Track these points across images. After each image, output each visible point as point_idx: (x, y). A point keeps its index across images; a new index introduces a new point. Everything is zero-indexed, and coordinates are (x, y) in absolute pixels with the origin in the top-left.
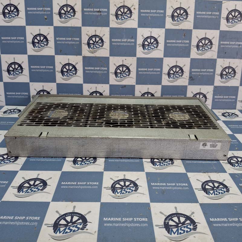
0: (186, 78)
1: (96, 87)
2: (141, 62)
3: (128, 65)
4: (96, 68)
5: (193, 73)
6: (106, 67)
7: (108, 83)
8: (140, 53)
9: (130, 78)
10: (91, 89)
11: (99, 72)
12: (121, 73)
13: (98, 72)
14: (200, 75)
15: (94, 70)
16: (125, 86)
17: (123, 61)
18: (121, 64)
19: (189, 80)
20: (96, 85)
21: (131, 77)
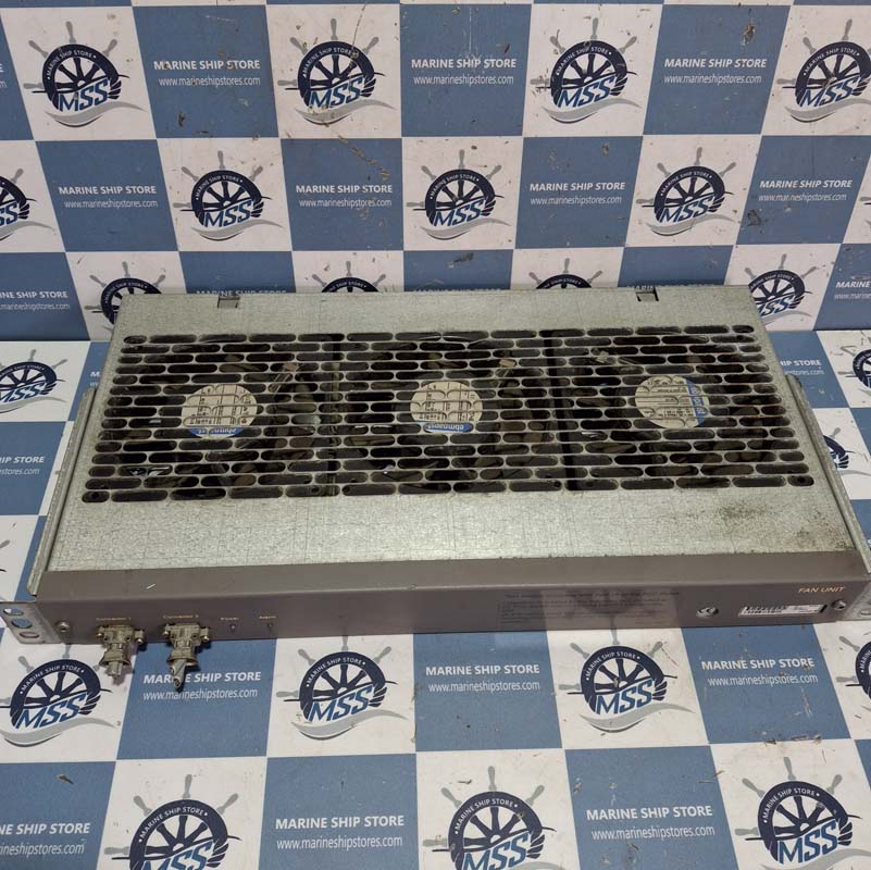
0: (730, 215)
1: (348, 264)
2: (541, 157)
3: (484, 173)
4: (342, 189)
5: (761, 198)
6: (386, 183)
7: (399, 246)
8: (541, 117)
9: (490, 224)
10: (326, 269)
11: (359, 203)
12: (451, 205)
13: (351, 204)
14: (790, 204)
15: (337, 196)
16: (470, 255)
17: (462, 153)
18: (456, 167)
19: (743, 223)
20: (348, 255)
21: (494, 221)
